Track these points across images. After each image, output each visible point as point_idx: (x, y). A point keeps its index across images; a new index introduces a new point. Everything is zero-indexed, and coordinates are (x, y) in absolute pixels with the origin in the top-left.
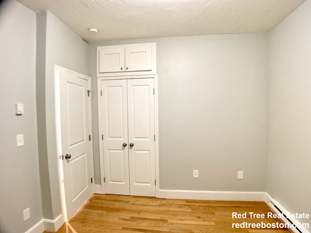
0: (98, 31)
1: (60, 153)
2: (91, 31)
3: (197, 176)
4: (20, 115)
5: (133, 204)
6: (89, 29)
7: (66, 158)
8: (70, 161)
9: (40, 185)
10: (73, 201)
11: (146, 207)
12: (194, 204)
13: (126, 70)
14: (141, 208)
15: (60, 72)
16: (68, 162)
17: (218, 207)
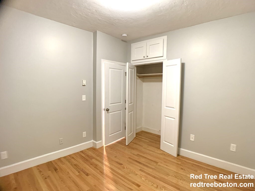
0: (127, 35)
1: (103, 107)
2: (123, 36)
3: (193, 140)
4: (85, 85)
5: (144, 148)
6: (122, 35)
7: (107, 110)
8: (110, 113)
9: (93, 122)
10: (110, 136)
11: (151, 152)
12: (185, 160)
13: (147, 58)
14: (148, 151)
15: (105, 63)
16: (108, 113)
17: (205, 168)
